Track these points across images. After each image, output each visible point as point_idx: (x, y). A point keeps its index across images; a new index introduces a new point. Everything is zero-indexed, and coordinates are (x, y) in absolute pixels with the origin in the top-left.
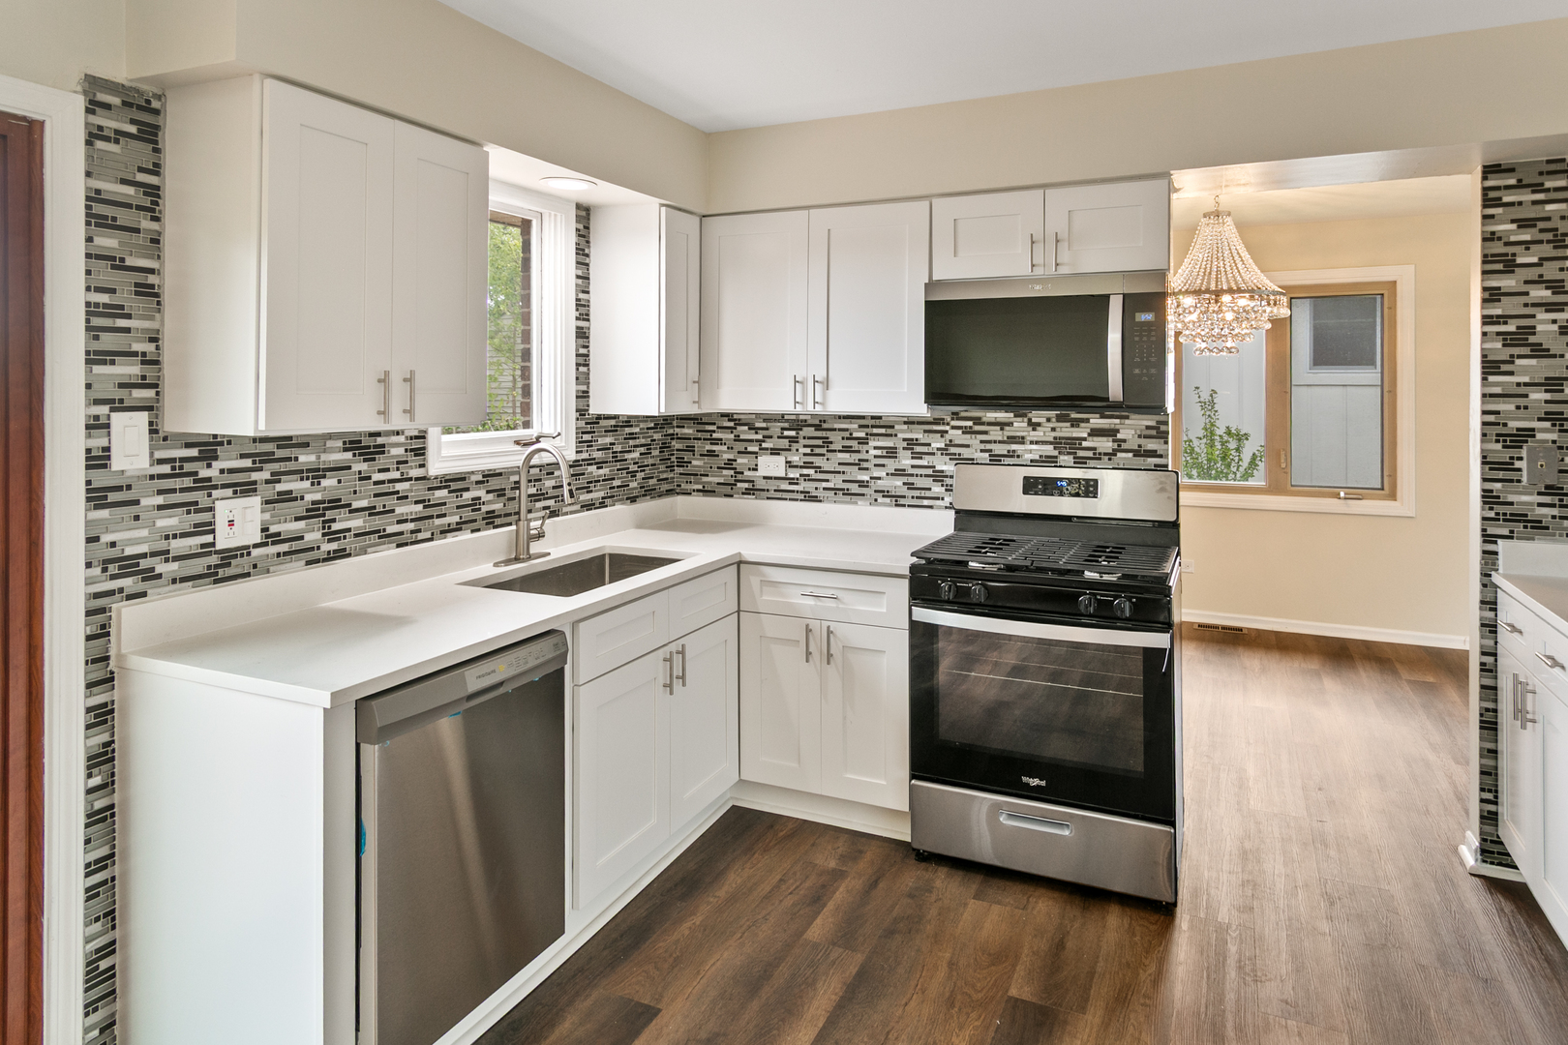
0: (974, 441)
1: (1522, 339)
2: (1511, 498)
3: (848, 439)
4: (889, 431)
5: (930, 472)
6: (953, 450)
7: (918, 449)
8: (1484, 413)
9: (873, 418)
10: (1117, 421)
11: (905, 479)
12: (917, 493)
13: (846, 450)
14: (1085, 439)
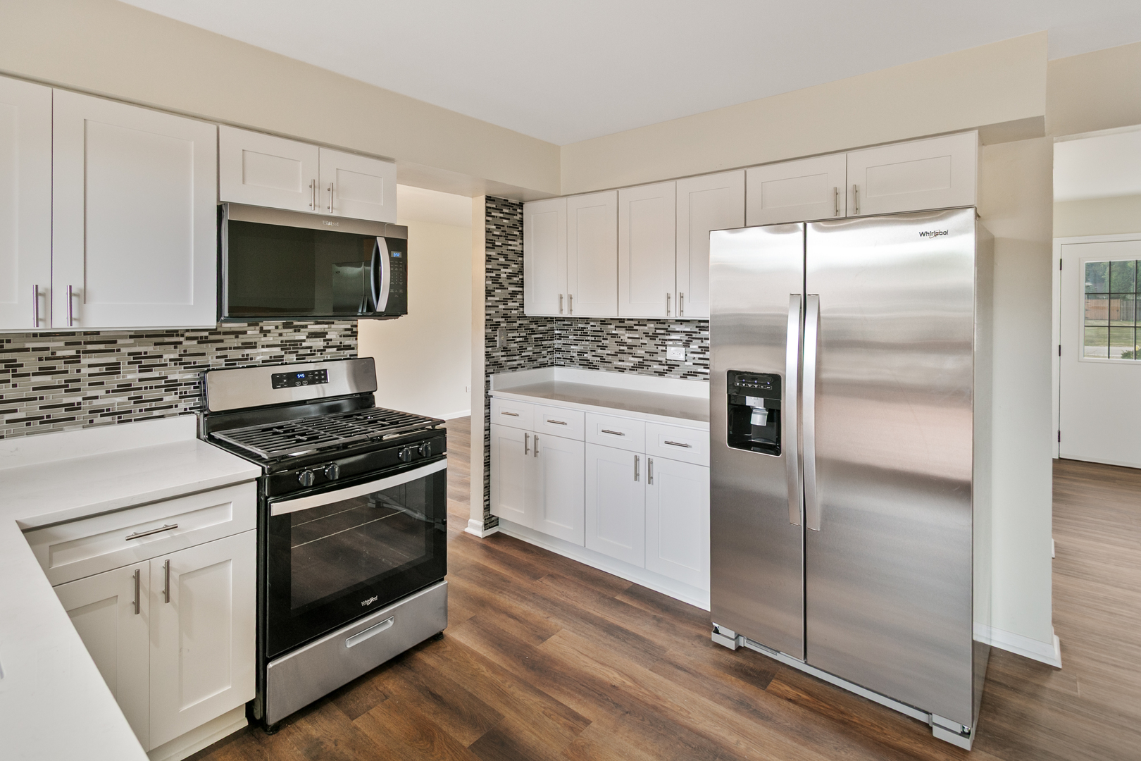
0: (210, 349)
1: (495, 280)
2: (494, 354)
3: (47, 359)
4: (110, 347)
5: (163, 382)
6: (186, 359)
7: (145, 362)
8: (487, 315)
9: (86, 334)
10: (326, 326)
11: (132, 394)
12: (148, 405)
13: (44, 371)
14: (304, 341)
